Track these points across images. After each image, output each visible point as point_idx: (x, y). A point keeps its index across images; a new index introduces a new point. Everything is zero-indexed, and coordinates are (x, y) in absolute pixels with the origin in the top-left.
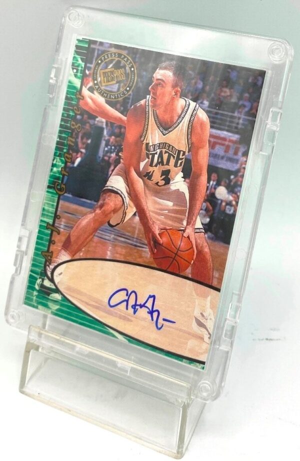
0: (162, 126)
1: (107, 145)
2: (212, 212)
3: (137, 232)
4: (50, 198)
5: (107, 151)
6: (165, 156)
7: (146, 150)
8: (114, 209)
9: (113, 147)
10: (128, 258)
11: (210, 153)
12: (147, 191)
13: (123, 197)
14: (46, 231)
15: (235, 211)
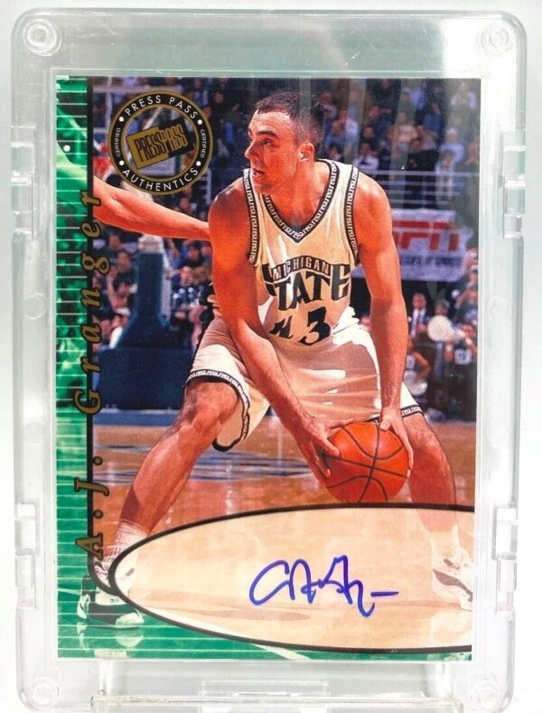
0: (289, 225)
1: (176, 288)
2: (429, 369)
3: (280, 446)
4: (71, 427)
5: (178, 299)
6: (309, 284)
7: (266, 280)
8: (221, 414)
9: (191, 290)
10: (272, 502)
12: (284, 361)
13: (236, 385)
14: (76, 496)
15: (474, 356)
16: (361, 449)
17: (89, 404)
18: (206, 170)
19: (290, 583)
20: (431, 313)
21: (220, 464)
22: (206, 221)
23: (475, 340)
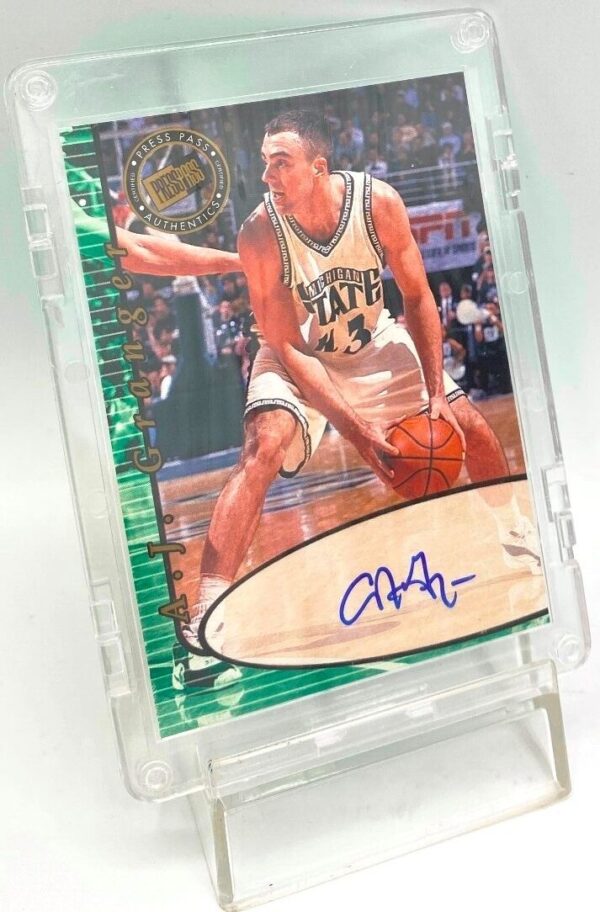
0: (315, 241)
1: (217, 325)
2: (464, 353)
5: (222, 335)
6: (344, 293)
7: (303, 299)
8: (282, 441)
9: (232, 324)
10: (346, 516)
11: (422, 252)
12: (334, 374)
13: (292, 408)
14: (152, 563)
15: (501, 332)
16: (418, 442)
17: (149, 463)
18: (227, 200)
19: (376, 594)
20: (457, 299)
21: (290, 491)
22: (236, 252)
23: (499, 316)
